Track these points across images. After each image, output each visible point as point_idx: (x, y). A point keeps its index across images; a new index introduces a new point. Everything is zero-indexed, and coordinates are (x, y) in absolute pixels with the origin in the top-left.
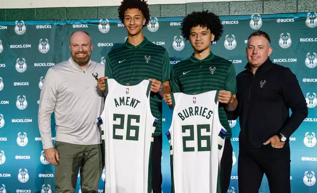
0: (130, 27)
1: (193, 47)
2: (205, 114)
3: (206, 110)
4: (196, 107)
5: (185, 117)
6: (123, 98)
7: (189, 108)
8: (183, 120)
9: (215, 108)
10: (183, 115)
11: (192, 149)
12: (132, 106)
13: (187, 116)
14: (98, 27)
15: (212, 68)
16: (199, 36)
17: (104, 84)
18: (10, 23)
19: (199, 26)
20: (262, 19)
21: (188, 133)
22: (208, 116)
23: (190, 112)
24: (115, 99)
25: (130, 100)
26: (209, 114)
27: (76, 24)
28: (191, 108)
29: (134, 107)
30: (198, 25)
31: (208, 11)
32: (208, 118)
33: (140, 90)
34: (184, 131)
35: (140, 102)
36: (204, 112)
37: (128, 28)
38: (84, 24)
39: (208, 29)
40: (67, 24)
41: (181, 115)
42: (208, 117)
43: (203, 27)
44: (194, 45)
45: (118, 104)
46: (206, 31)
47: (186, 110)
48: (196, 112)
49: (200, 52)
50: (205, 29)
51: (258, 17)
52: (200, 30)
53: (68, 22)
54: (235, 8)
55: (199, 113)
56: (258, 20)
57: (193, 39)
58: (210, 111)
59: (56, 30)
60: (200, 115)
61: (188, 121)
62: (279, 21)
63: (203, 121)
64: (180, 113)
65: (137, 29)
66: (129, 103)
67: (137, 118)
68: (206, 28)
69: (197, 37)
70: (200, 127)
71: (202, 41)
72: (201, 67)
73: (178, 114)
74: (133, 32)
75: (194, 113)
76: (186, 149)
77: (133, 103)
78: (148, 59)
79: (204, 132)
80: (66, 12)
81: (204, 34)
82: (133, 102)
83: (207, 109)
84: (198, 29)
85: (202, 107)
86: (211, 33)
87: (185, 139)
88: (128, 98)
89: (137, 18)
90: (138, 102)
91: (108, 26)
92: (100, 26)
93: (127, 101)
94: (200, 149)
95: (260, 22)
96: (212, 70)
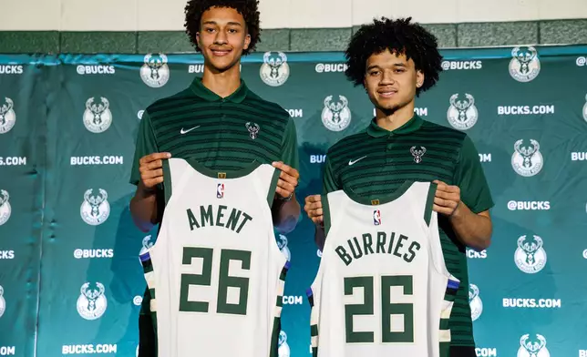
0: (212, 50)
1: (374, 100)
2: (401, 251)
3: (403, 241)
4: (379, 234)
5: (352, 256)
6: (210, 207)
7: (364, 236)
8: (348, 263)
10: (349, 251)
11: (368, 337)
12: (233, 229)
13: (358, 253)
14: (138, 72)
15: (418, 149)
16: (386, 75)
17: (161, 170)
19: (387, 53)
20: (540, 57)
21: (358, 296)
22: (410, 255)
23: (366, 245)
24: (189, 212)
25: (227, 214)
26: (410, 250)
27: (85, 65)
28: (369, 235)
29: (238, 231)
30: (384, 49)
31: (410, 19)
32: (409, 261)
34: (348, 291)
35: (251, 219)
36: (399, 245)
37: (208, 51)
38: (103, 64)
39: (407, 60)
40: (63, 63)
41: (344, 251)
42: (408, 257)
43: (397, 55)
44: (376, 96)
45: (196, 223)
46: (405, 62)
47: (355, 239)
48: (380, 245)
49: (389, 112)
50: (402, 59)
51: (530, 52)
52: (388, 60)
53: (67, 59)
54: (470, 39)
55: (386, 247)
56: (529, 61)
57: (374, 82)
58: (414, 243)
59: (36, 76)
60: (390, 252)
61: (359, 268)
62: (580, 62)
63: (396, 267)
64: (340, 247)
65: (232, 54)
66: (224, 220)
67: (245, 257)
68: (405, 56)
69: (383, 77)
70: (388, 282)
71: (395, 86)
72: (390, 146)
73: (337, 250)
74: (221, 62)
75: (374, 247)
76: (353, 337)
77: (236, 220)
78: (253, 131)
79: (397, 295)
80: (57, 42)
81: (398, 71)
82: (234, 217)
83: (406, 238)
84: (385, 59)
85: (393, 234)
86: (417, 68)
87: (351, 311)
88: (221, 207)
89: (232, 31)
90: (248, 217)
91: (164, 72)
92: (145, 71)
93: (220, 215)
94: (388, 336)
95: (535, 65)
96: (418, 154)
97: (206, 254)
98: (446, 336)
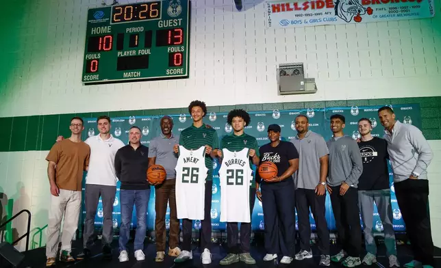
0: (194, 117)
2: (241, 163)
3: (241, 161)
4: (236, 159)
5: (229, 164)
6: (189, 157)
8: (228, 166)
9: (247, 160)
12: (194, 163)
14: (178, 119)
16: (237, 122)
17: (178, 149)
18: (127, 118)
19: (237, 117)
21: (230, 174)
23: (232, 162)
24: (184, 159)
25: (193, 159)
26: (243, 163)
28: (233, 159)
29: (196, 163)
33: (199, 153)
34: (228, 173)
41: (227, 163)
42: (242, 165)
43: (239, 118)
44: (235, 127)
45: (186, 162)
46: (241, 120)
47: (230, 160)
48: (236, 162)
49: (238, 131)
51: (278, 111)
54: (266, 108)
57: (234, 124)
59: (154, 121)
60: (238, 164)
61: (231, 167)
62: (290, 114)
63: (239, 167)
65: (199, 117)
66: (192, 161)
67: (197, 169)
68: (241, 118)
70: (237, 171)
71: (239, 125)
73: (225, 163)
74: (196, 120)
75: (234, 162)
76: (228, 183)
78: (205, 135)
82: (194, 160)
84: (237, 119)
85: (239, 159)
86: (244, 121)
87: (228, 177)
88: (191, 157)
90: (198, 160)
91: (185, 118)
92: (180, 118)
93: (191, 159)
94: (237, 183)
95: (279, 114)
96: (245, 142)
97: (188, 169)
98: (251, 184)
